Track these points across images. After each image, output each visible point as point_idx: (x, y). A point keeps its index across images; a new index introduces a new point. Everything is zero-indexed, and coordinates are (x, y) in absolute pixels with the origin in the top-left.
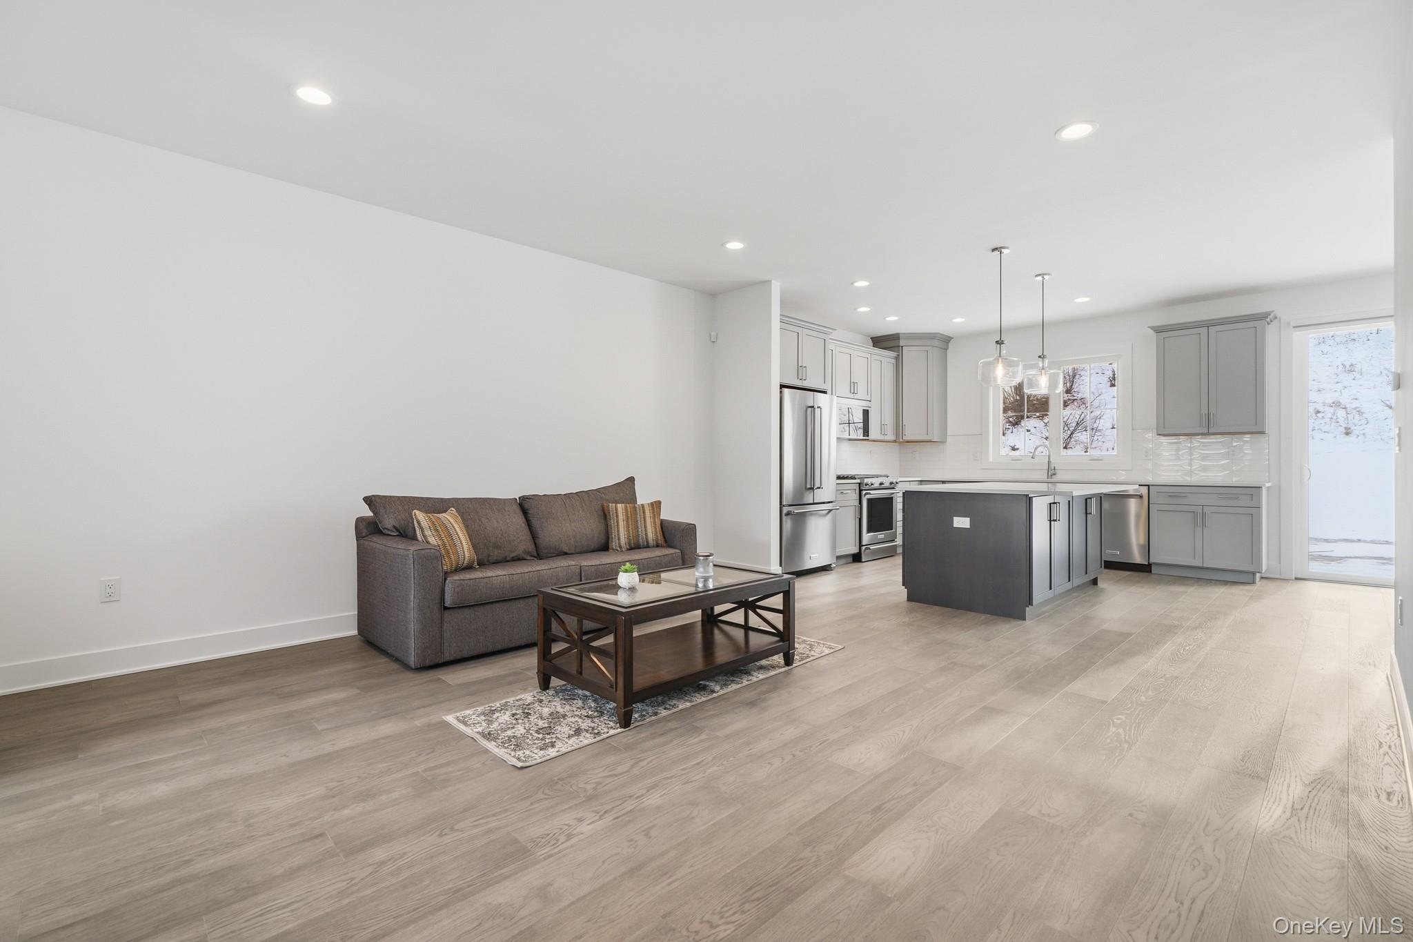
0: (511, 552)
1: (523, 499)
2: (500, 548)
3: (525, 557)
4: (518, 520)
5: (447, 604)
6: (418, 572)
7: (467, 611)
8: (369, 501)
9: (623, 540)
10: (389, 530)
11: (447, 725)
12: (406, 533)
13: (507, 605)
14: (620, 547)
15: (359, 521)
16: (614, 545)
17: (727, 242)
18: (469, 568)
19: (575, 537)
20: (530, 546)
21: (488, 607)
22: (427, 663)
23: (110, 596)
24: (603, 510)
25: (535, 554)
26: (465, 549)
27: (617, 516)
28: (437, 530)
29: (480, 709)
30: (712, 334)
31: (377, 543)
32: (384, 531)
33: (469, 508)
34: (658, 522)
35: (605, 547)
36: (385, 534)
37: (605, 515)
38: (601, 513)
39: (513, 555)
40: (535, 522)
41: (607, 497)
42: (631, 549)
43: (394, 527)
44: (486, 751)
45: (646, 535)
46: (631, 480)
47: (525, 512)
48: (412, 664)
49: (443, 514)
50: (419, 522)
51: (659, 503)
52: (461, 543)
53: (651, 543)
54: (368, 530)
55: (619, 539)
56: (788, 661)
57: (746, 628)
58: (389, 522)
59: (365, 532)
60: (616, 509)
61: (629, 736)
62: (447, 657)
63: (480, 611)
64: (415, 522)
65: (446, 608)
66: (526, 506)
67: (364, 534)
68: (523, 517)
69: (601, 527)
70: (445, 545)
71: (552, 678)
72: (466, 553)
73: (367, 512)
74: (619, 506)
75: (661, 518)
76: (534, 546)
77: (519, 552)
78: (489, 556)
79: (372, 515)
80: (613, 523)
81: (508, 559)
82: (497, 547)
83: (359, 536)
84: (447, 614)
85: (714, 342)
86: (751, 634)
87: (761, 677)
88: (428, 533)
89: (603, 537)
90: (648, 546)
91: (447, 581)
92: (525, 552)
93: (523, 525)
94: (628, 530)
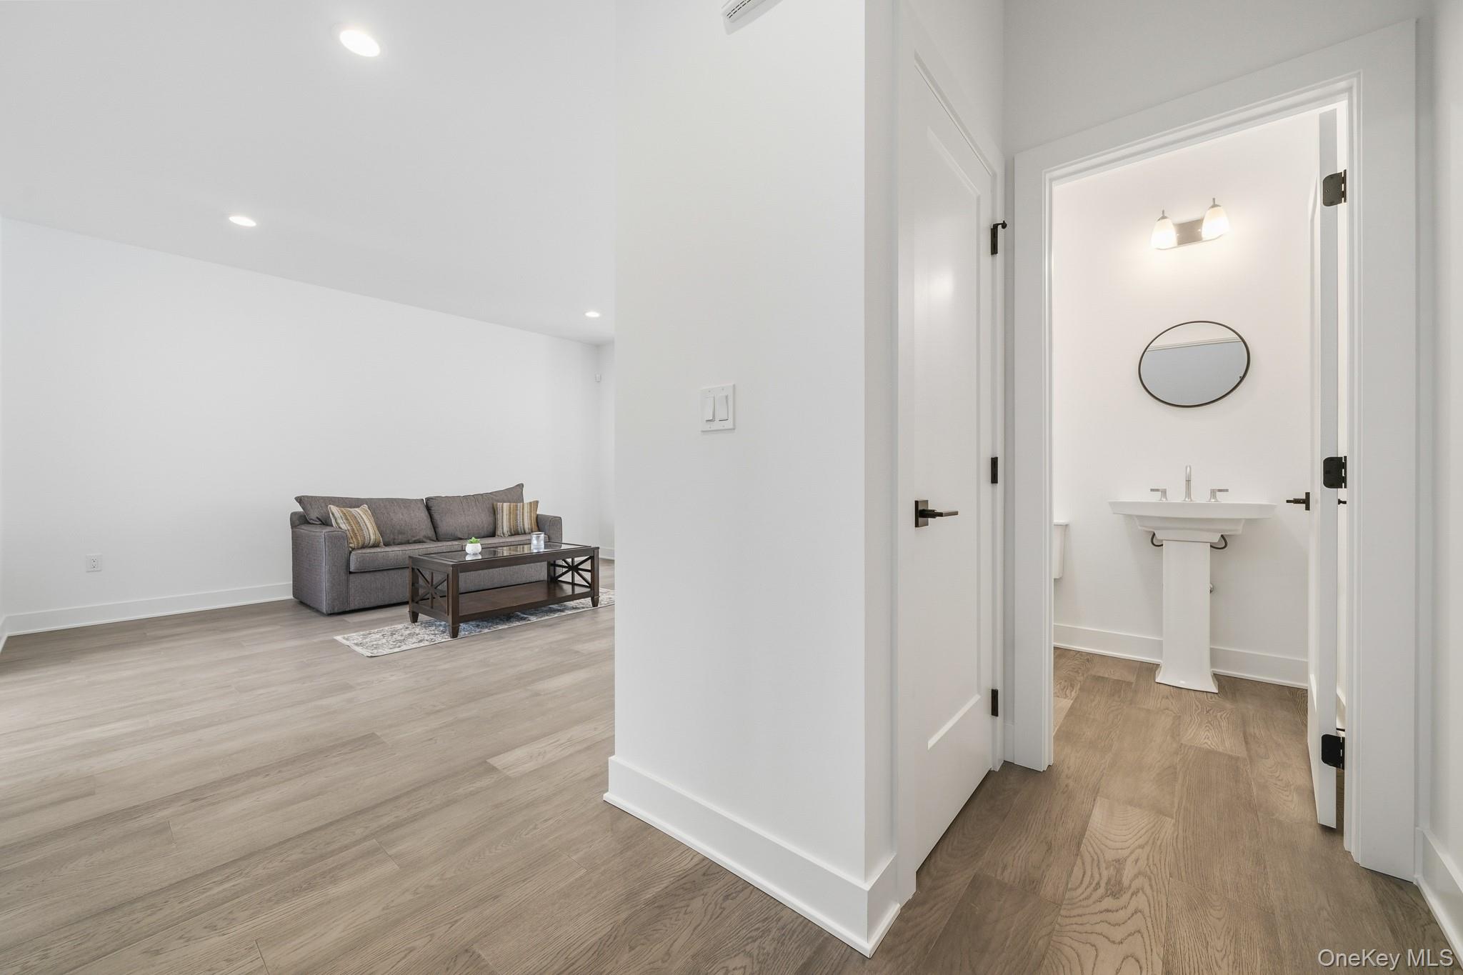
0: (414, 537)
1: (428, 499)
2: (404, 534)
3: (425, 540)
4: (423, 514)
5: (352, 569)
6: (328, 546)
7: (368, 576)
8: (300, 500)
9: (506, 529)
10: (313, 520)
11: (335, 640)
12: (325, 522)
13: (400, 571)
14: (503, 534)
15: (293, 515)
16: (499, 532)
17: (586, 312)
18: (376, 545)
19: (468, 527)
20: (430, 533)
21: (385, 573)
22: (336, 611)
23: (94, 566)
24: (493, 508)
25: (435, 539)
26: (371, 533)
27: (502, 512)
28: (347, 519)
29: (362, 633)
30: (597, 376)
31: (305, 530)
32: (311, 521)
33: (380, 505)
34: (534, 516)
35: (493, 535)
36: (310, 523)
37: (494, 512)
38: (491, 510)
39: (414, 539)
40: (436, 516)
41: (497, 498)
42: (512, 535)
43: (317, 518)
44: (354, 651)
45: (523, 525)
46: (521, 486)
47: (428, 508)
48: (324, 611)
49: (356, 509)
50: (333, 514)
51: (537, 502)
52: (367, 528)
53: (527, 531)
54: (299, 521)
55: (503, 528)
56: (595, 603)
57: (573, 584)
58: (314, 515)
59: (297, 522)
60: (502, 507)
61: (455, 641)
62: (352, 607)
63: (378, 575)
64: (331, 514)
65: (350, 573)
66: (430, 504)
67: (296, 524)
68: (426, 512)
69: (491, 519)
70: (353, 530)
71: (420, 614)
72: (372, 535)
73: (299, 509)
74: (505, 504)
75: (538, 513)
76: (433, 533)
77: (420, 536)
78: (394, 539)
79: (302, 510)
80: (499, 516)
81: (410, 542)
82: (400, 533)
83: (293, 526)
84: (352, 577)
85: (599, 382)
86: (576, 588)
87: (570, 612)
88: (340, 521)
89: (491, 527)
90: (525, 533)
91: (352, 554)
92: (425, 537)
93: (425, 518)
94: (510, 522)
